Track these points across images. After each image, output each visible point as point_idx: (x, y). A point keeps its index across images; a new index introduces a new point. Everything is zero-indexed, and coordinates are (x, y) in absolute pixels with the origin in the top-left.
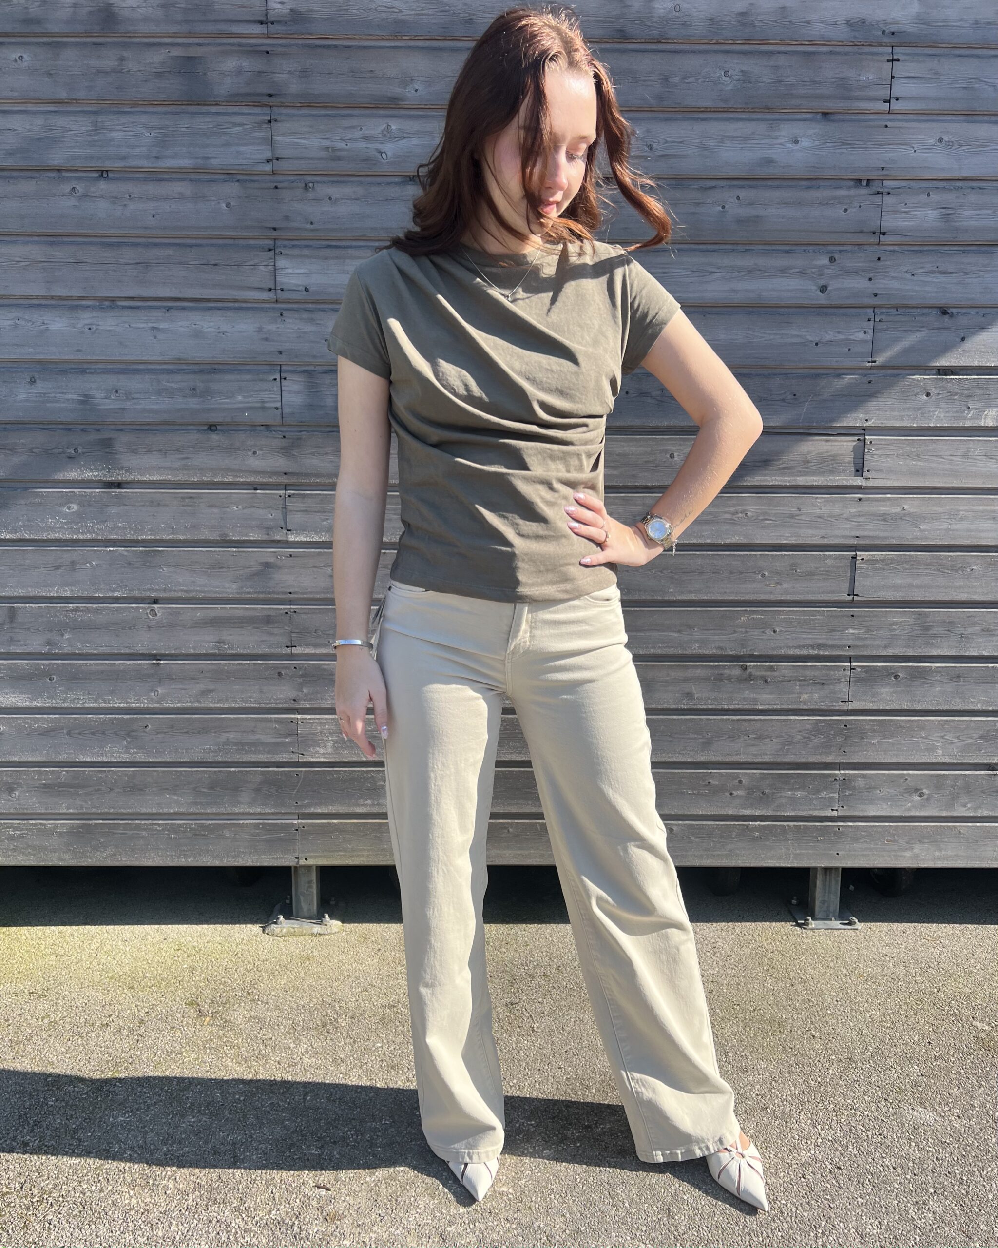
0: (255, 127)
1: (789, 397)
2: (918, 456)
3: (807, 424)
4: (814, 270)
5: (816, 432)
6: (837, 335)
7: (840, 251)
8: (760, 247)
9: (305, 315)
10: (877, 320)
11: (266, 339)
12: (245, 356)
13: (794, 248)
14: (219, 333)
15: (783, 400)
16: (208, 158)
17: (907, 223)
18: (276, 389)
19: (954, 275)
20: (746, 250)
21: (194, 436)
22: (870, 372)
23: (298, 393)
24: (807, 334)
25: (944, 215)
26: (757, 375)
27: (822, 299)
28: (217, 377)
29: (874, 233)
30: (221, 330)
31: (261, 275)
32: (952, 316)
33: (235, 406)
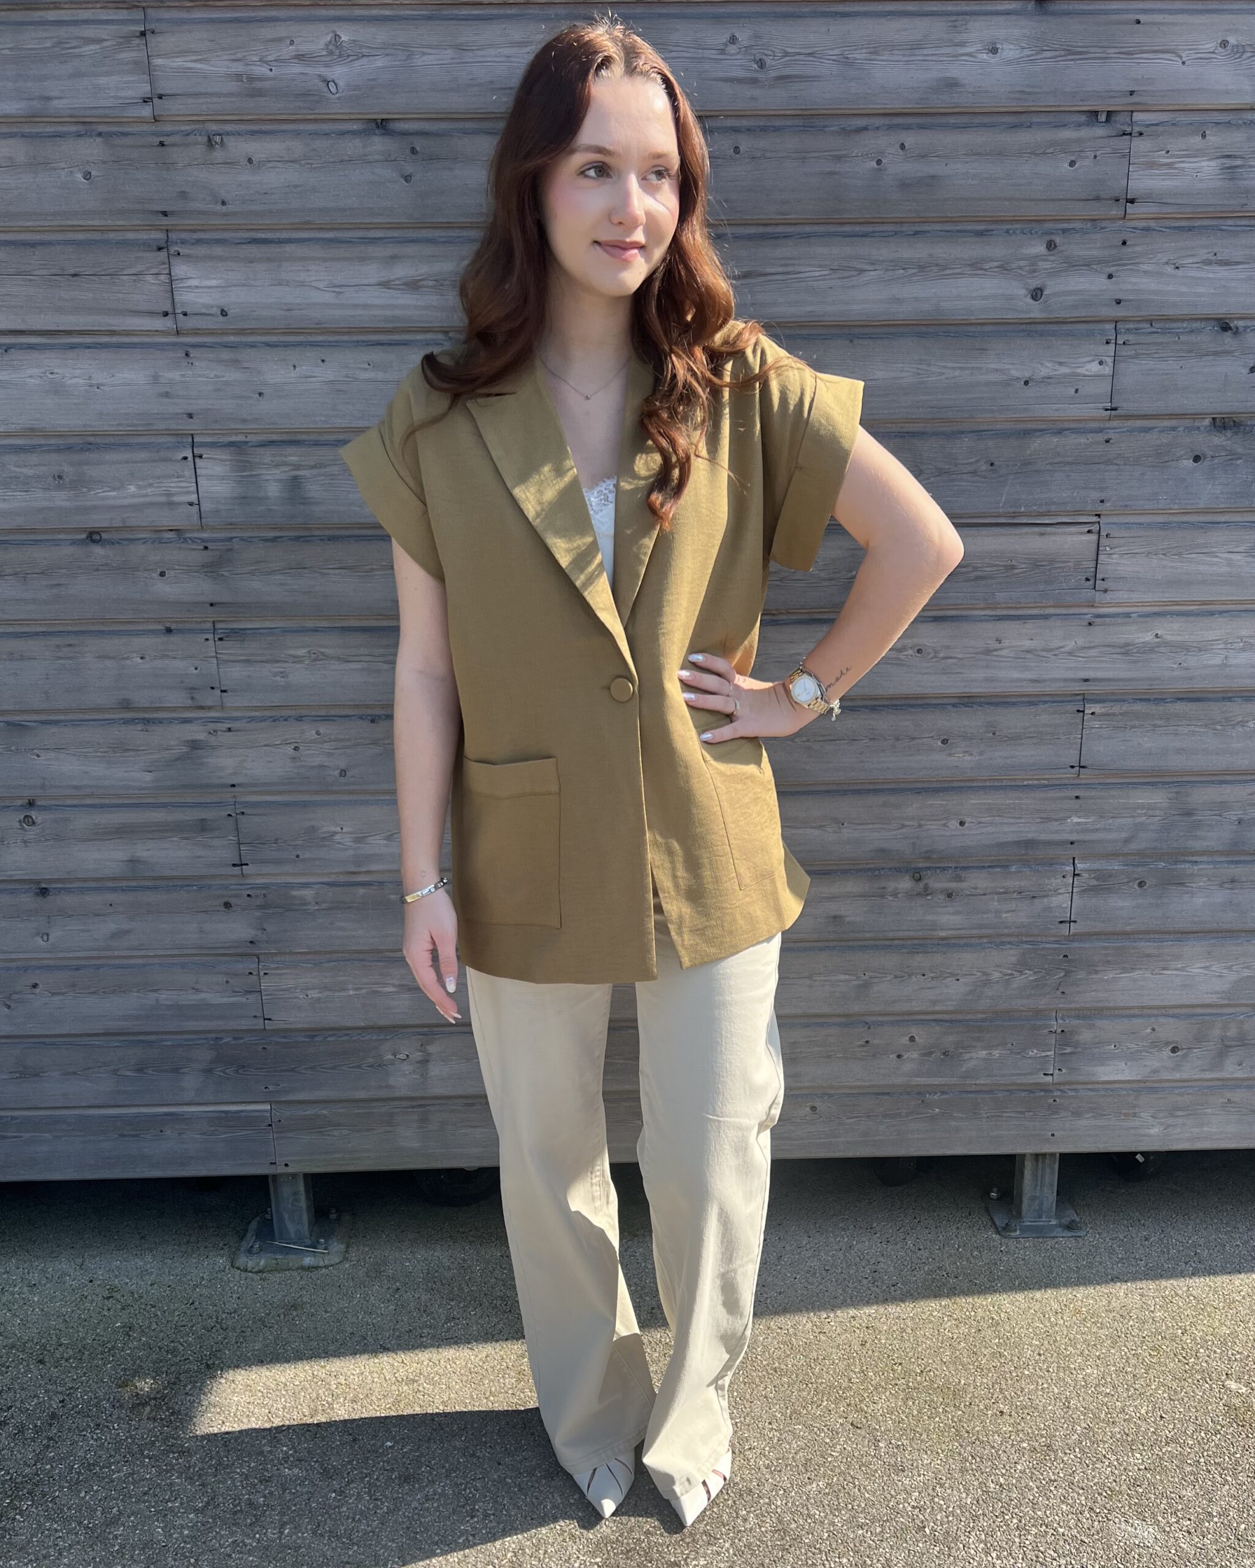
0: (121, 44)
1: (984, 467)
2: (1180, 554)
3: (1012, 510)
4: (1022, 263)
5: (1024, 521)
6: (1057, 367)
7: (1064, 231)
8: (938, 227)
9: (226, 355)
10: (1120, 341)
11: (167, 395)
12: (135, 422)
13: (993, 227)
14: (91, 386)
15: (974, 473)
16: (48, 98)
17: (1168, 183)
18: (189, 473)
19: (1240, 267)
20: (916, 233)
21: (68, 551)
22: (1108, 425)
23: (223, 478)
24: (1011, 366)
25: (1228, 168)
26: (935, 434)
27: (1036, 310)
28: (93, 456)
29: (1117, 200)
30: (94, 382)
31: (151, 290)
32: (1236, 332)
33: (127, 502)
